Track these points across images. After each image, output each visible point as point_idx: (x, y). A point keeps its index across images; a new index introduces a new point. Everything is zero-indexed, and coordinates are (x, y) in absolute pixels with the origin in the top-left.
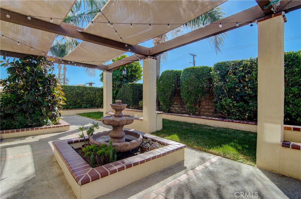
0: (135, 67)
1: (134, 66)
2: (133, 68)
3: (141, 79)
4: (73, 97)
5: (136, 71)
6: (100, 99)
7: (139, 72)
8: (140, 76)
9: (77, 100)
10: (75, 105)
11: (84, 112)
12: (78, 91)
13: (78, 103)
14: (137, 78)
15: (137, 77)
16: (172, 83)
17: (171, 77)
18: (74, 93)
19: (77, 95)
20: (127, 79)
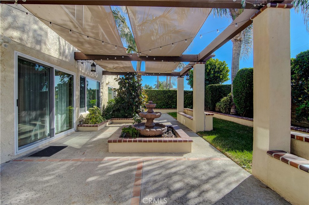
0: (219, 68)
1: (217, 67)
2: (217, 70)
3: (227, 79)
4: (166, 99)
5: (220, 71)
6: (188, 101)
7: (224, 72)
8: (225, 76)
9: (168, 101)
10: (167, 106)
11: (174, 112)
12: (169, 94)
13: (169, 104)
14: (222, 79)
15: (221, 77)
16: (246, 83)
17: (245, 77)
18: (167, 96)
19: (168, 97)
20: (210, 81)
